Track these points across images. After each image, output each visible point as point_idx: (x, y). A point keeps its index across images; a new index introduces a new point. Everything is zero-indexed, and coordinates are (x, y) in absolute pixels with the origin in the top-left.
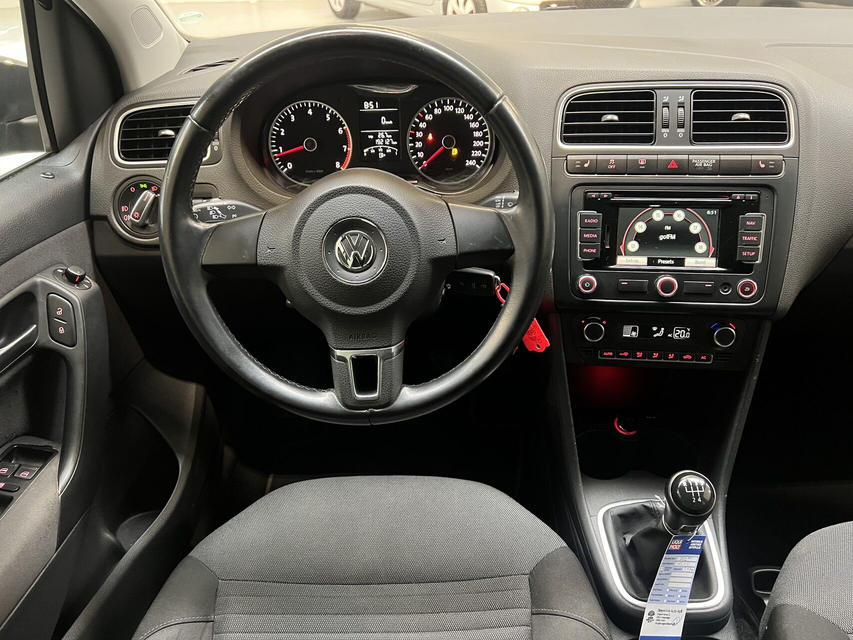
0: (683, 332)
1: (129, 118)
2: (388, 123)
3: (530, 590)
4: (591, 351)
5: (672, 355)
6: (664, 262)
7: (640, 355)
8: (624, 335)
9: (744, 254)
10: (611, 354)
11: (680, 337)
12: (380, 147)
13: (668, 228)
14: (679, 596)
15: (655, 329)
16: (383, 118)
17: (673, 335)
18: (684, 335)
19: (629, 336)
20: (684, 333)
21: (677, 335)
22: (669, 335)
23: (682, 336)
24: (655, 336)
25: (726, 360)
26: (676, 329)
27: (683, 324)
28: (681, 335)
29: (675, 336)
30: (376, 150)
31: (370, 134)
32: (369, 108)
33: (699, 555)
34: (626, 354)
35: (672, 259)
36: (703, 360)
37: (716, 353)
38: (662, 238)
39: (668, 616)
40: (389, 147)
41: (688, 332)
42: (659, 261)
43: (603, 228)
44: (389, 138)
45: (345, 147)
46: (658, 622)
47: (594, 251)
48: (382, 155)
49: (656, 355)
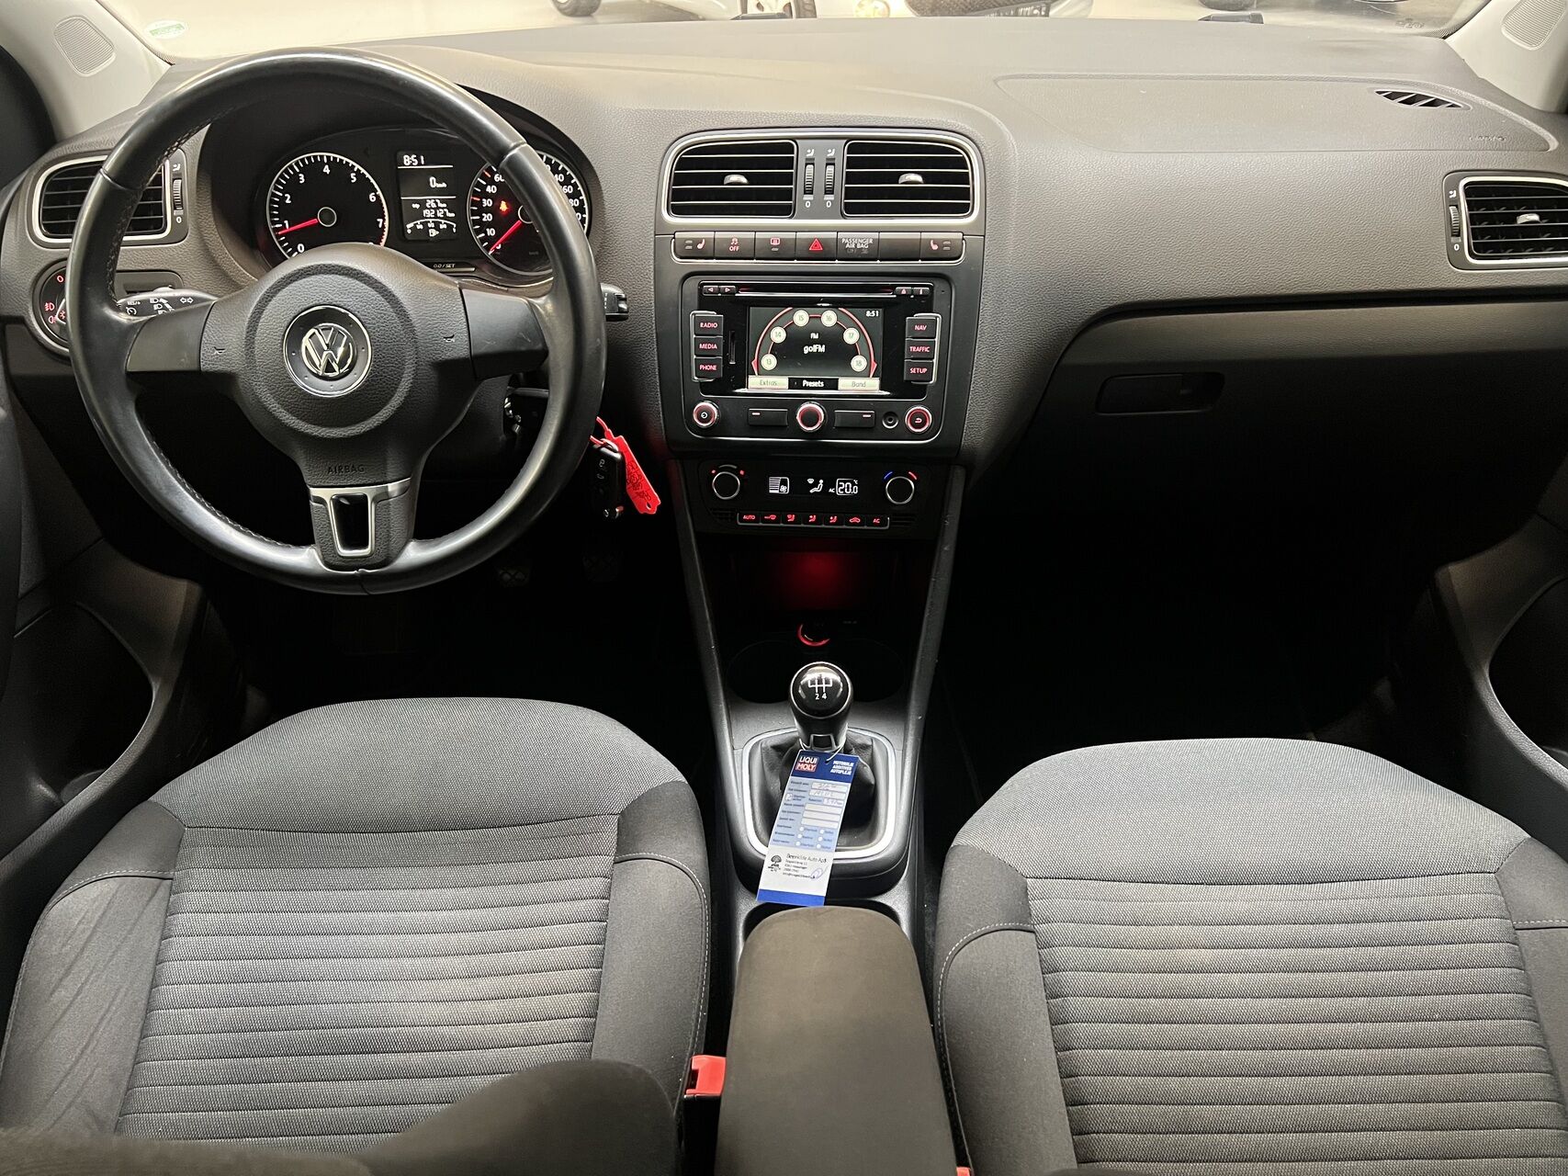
0: (848, 485)
1: (56, 177)
2: (439, 186)
3: (618, 834)
4: (727, 514)
5: (834, 518)
6: (811, 384)
7: (791, 518)
8: (771, 491)
9: (913, 371)
10: (753, 517)
11: (845, 493)
12: (431, 220)
13: (815, 336)
14: (820, 839)
15: (811, 481)
16: (432, 179)
17: (835, 490)
18: (850, 489)
19: (777, 492)
20: (850, 487)
21: (841, 490)
22: (831, 490)
23: (848, 490)
24: (811, 491)
25: (906, 524)
26: (840, 481)
27: (848, 475)
28: (846, 489)
29: (839, 492)
30: (425, 224)
31: (416, 202)
32: (411, 165)
33: (850, 785)
34: (773, 517)
35: (821, 380)
36: (876, 525)
37: (894, 515)
38: (807, 350)
39: (803, 866)
40: (443, 221)
41: (856, 485)
42: (805, 382)
43: (725, 335)
44: (443, 208)
45: (381, 220)
46: (788, 872)
47: (714, 368)
48: (433, 233)
49: (813, 518)
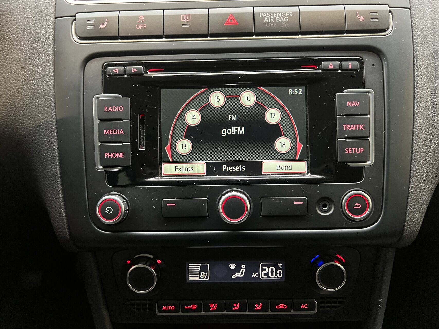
0: (272, 270)
4: (145, 304)
5: (259, 305)
6: (230, 169)
7: (213, 306)
8: (191, 278)
9: (348, 151)
11: (268, 277)
13: (233, 117)
15: (232, 266)
17: (258, 275)
18: (274, 273)
19: (197, 278)
20: (274, 270)
21: (265, 274)
22: (254, 275)
23: (272, 275)
24: (233, 277)
25: (335, 307)
26: (263, 265)
28: (270, 274)
29: (263, 276)
34: (194, 307)
35: (243, 164)
36: (304, 310)
37: (322, 298)
38: (225, 132)
41: (280, 269)
42: (224, 167)
43: (133, 119)
47: (121, 155)
49: (237, 306)
